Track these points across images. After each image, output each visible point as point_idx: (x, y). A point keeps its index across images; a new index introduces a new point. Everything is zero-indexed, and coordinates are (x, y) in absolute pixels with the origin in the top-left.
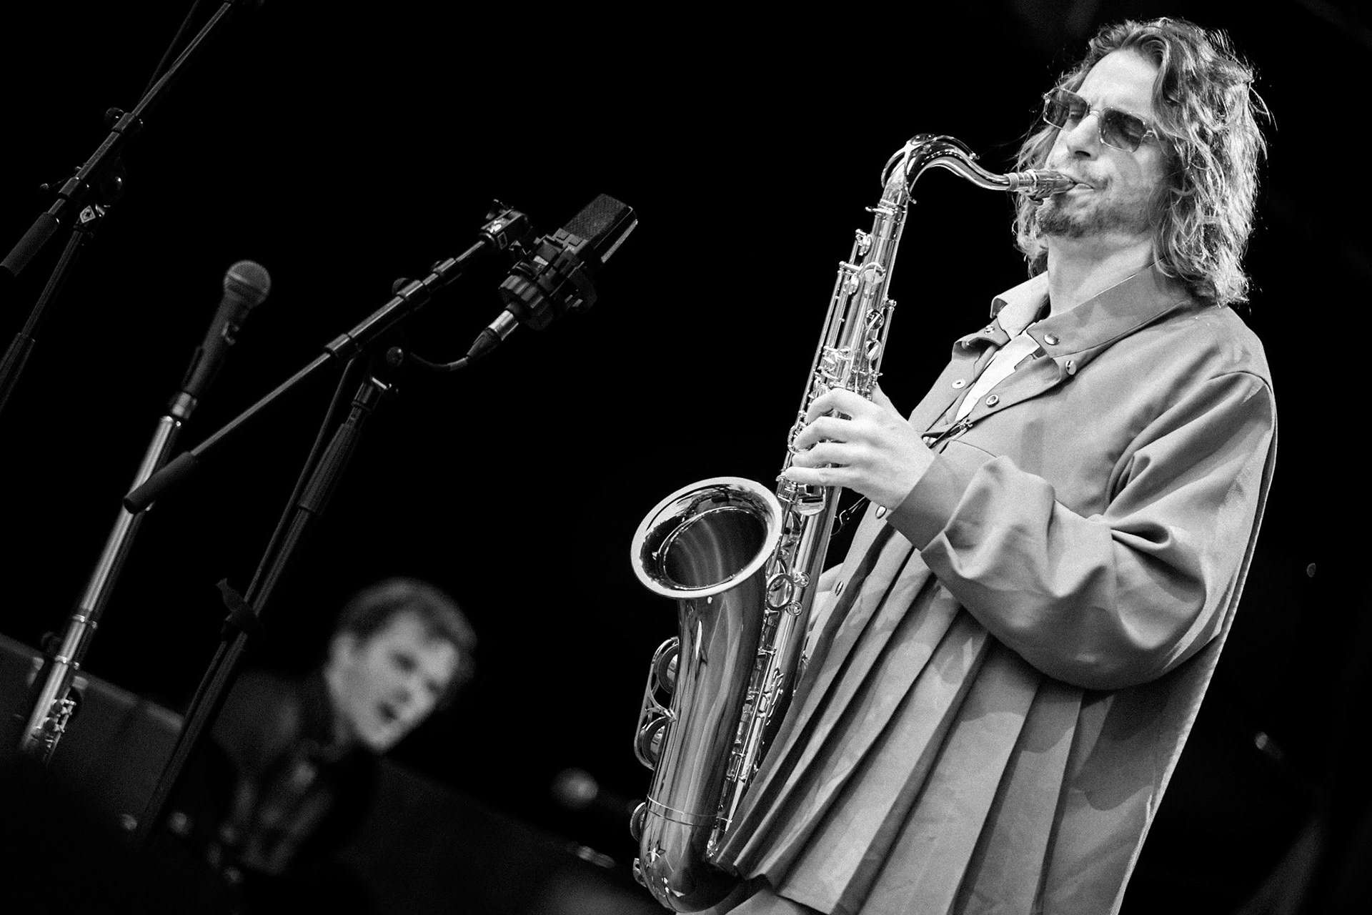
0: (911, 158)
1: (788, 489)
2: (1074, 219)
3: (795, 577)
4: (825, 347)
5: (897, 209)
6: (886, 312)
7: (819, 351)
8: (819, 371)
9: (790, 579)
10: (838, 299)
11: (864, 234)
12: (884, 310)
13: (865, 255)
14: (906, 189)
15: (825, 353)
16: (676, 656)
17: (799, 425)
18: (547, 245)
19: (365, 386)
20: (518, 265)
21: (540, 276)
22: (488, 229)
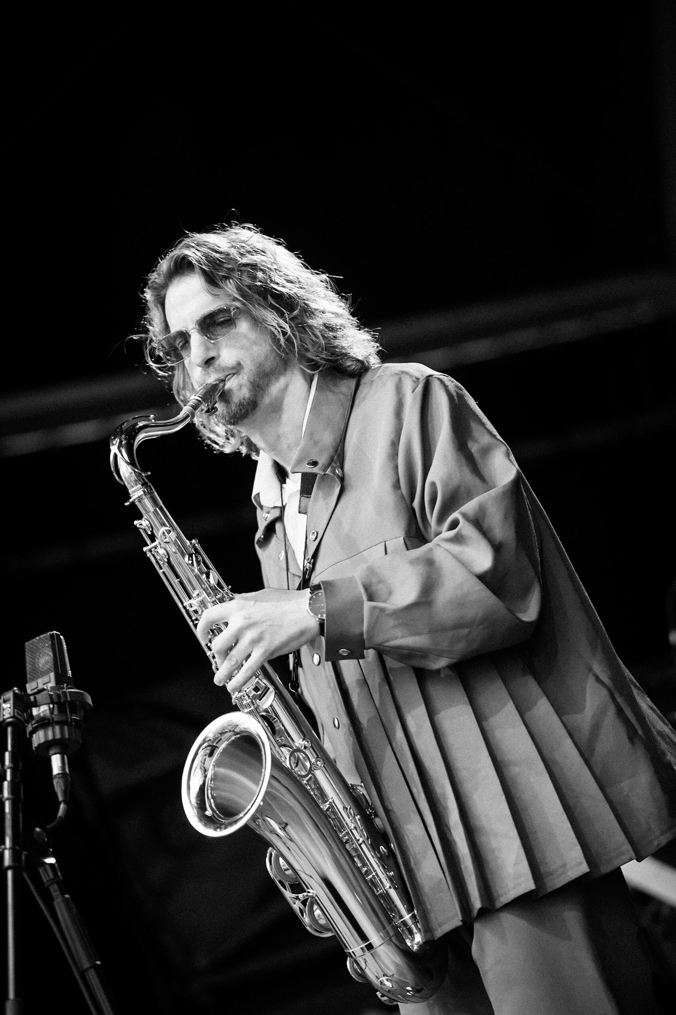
0: (121, 452)
4: (184, 605)
6: (196, 549)
12: (194, 550)
13: (152, 532)
14: (136, 470)
15: (188, 609)
18: (37, 696)
19: (43, 869)
20: (32, 725)
21: (53, 716)
22: (5, 717)
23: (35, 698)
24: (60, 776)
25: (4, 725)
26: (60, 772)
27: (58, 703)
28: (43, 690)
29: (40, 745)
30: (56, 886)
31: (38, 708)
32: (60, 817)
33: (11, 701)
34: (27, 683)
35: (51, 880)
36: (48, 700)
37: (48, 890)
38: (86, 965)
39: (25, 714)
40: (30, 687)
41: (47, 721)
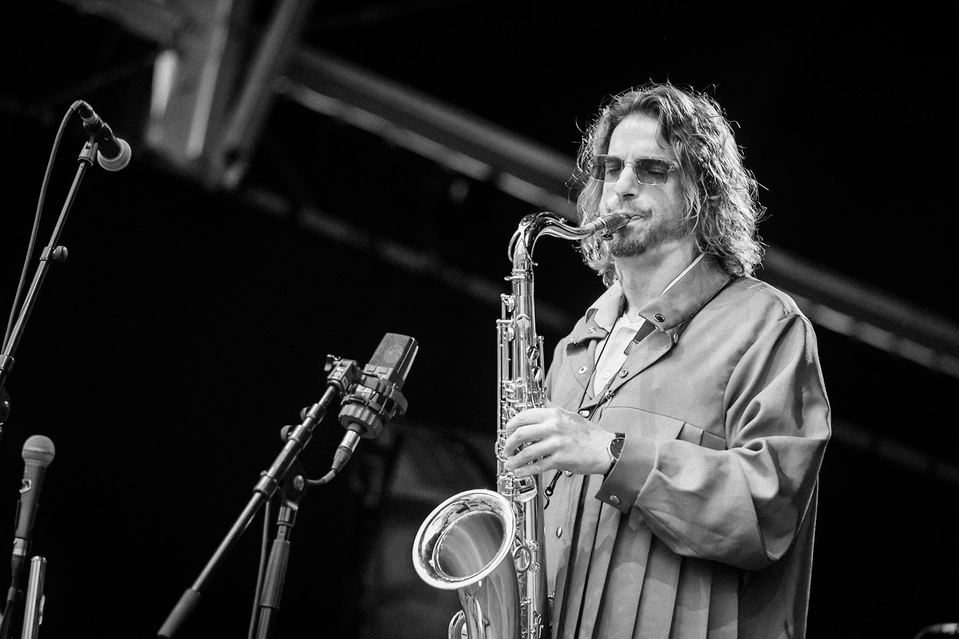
0: (525, 235)
1: (507, 487)
2: (637, 241)
3: (529, 545)
4: (503, 382)
5: (526, 273)
6: (538, 345)
7: (499, 386)
8: (504, 400)
9: (526, 548)
10: (502, 347)
11: (508, 296)
12: (537, 345)
13: (513, 311)
14: (529, 256)
15: (504, 386)
16: (465, 624)
17: (500, 440)
18: (369, 378)
19: (284, 511)
20: (350, 397)
21: (370, 401)
22: (333, 377)
23: (366, 379)
24: (345, 449)
25: (328, 382)
26: (347, 446)
27: (381, 394)
28: (376, 377)
29: (345, 416)
30: (285, 528)
31: (364, 387)
32: (324, 480)
33: (346, 369)
34: (368, 363)
35: (284, 521)
36: (375, 388)
37: (277, 527)
38: (267, 603)
39: (351, 386)
40: (368, 368)
41: (363, 401)
